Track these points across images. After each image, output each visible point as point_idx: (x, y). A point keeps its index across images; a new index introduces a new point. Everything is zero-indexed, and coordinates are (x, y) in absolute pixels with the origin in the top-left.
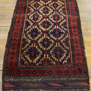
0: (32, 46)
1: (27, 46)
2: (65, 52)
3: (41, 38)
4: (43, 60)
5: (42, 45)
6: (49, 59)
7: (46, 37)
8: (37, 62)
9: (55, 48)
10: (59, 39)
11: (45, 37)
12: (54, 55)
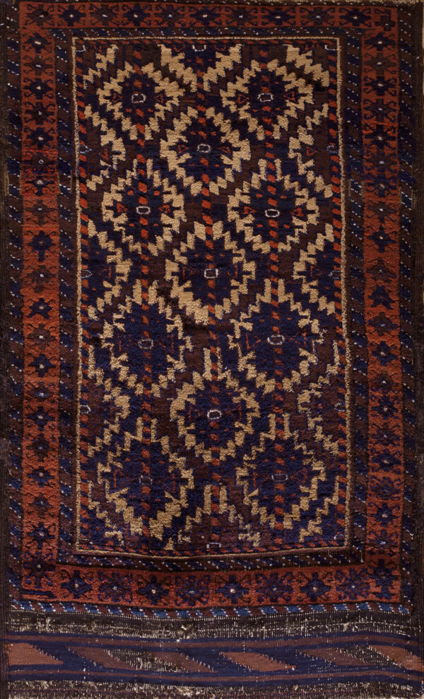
0: (140, 431)
1: (112, 432)
2: (318, 473)
3: (191, 382)
4: (198, 520)
5: (192, 427)
6: (227, 514)
7: (214, 372)
8: (167, 533)
9: (261, 450)
10: (287, 385)
11: (208, 375)
12: (256, 492)
